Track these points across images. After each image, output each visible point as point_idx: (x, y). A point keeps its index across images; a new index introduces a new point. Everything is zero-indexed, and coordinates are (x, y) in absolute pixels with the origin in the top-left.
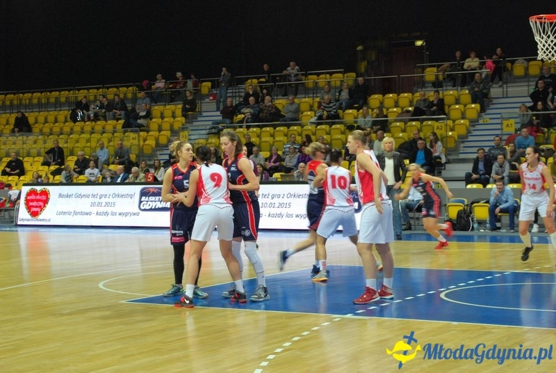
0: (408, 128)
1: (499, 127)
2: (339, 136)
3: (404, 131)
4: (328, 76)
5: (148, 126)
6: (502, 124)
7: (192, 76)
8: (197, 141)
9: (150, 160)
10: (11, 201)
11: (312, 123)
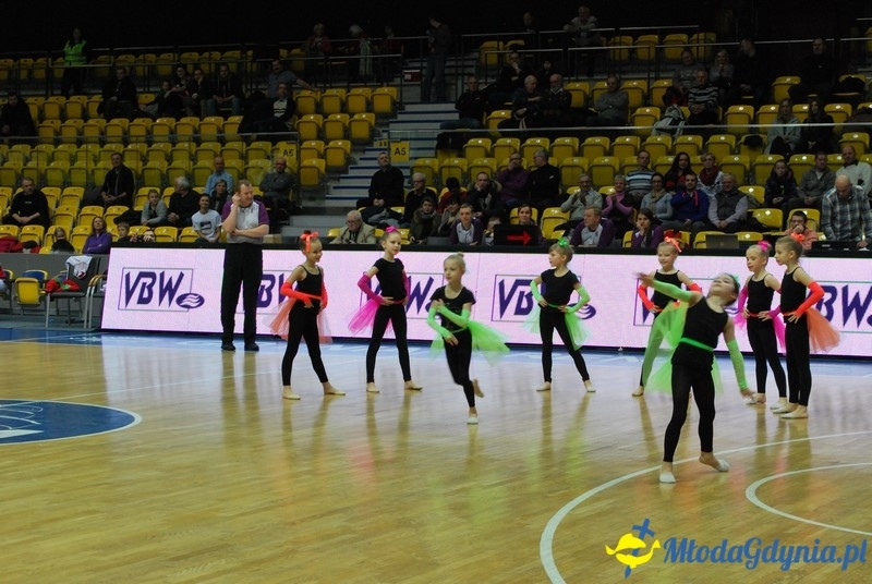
8: (420, 162)
9: (312, 199)
10: (72, 278)
11: (660, 131)
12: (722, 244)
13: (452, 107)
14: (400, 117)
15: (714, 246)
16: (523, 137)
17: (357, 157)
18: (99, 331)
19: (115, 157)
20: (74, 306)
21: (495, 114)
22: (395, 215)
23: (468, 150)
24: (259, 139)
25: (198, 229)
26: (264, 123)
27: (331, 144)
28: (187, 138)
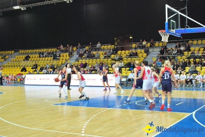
0: (128, 60)
1: (151, 59)
2: (110, 62)
3: (127, 60)
4: (107, 46)
5: (59, 59)
6: (152, 59)
7: (71, 46)
8: (72, 63)
11: (103, 58)
14: (73, 57)
15: (95, 73)
16: (86, 59)
18: (24, 85)
23: (79, 61)
25: (43, 72)
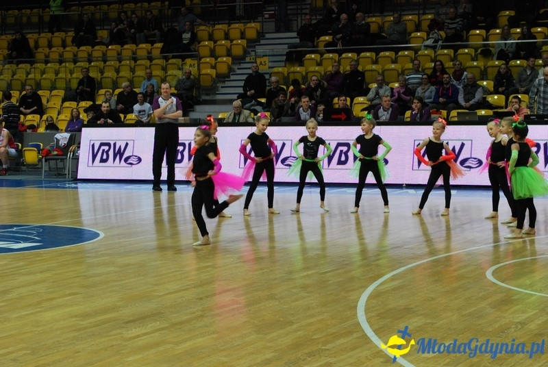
8: (275, 70)
9: (207, 94)
10: (58, 147)
11: (427, 47)
12: (467, 118)
13: (295, 34)
14: (263, 42)
15: (462, 119)
16: (340, 53)
17: (235, 67)
18: (76, 180)
19: (84, 70)
20: (60, 165)
21: (322, 38)
22: (260, 104)
23: (305, 62)
24: (174, 57)
25: (137, 114)
26: (177, 48)
27: (219, 59)
28: (128, 58)
